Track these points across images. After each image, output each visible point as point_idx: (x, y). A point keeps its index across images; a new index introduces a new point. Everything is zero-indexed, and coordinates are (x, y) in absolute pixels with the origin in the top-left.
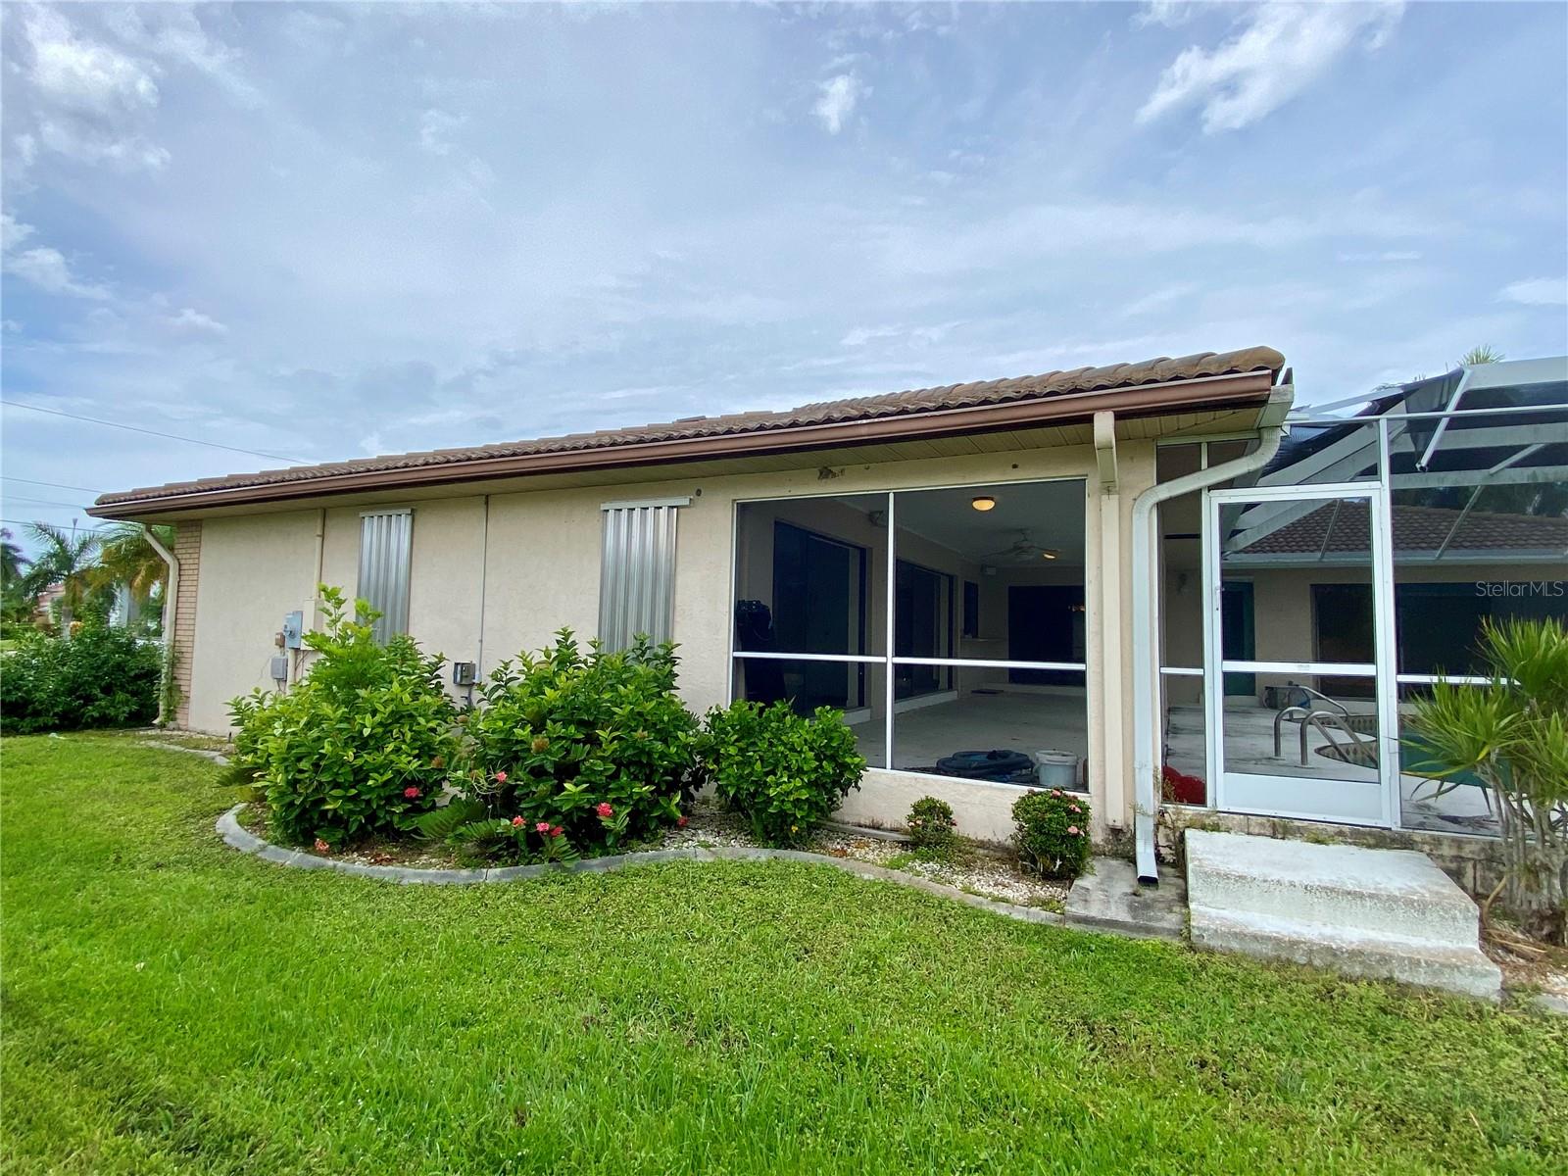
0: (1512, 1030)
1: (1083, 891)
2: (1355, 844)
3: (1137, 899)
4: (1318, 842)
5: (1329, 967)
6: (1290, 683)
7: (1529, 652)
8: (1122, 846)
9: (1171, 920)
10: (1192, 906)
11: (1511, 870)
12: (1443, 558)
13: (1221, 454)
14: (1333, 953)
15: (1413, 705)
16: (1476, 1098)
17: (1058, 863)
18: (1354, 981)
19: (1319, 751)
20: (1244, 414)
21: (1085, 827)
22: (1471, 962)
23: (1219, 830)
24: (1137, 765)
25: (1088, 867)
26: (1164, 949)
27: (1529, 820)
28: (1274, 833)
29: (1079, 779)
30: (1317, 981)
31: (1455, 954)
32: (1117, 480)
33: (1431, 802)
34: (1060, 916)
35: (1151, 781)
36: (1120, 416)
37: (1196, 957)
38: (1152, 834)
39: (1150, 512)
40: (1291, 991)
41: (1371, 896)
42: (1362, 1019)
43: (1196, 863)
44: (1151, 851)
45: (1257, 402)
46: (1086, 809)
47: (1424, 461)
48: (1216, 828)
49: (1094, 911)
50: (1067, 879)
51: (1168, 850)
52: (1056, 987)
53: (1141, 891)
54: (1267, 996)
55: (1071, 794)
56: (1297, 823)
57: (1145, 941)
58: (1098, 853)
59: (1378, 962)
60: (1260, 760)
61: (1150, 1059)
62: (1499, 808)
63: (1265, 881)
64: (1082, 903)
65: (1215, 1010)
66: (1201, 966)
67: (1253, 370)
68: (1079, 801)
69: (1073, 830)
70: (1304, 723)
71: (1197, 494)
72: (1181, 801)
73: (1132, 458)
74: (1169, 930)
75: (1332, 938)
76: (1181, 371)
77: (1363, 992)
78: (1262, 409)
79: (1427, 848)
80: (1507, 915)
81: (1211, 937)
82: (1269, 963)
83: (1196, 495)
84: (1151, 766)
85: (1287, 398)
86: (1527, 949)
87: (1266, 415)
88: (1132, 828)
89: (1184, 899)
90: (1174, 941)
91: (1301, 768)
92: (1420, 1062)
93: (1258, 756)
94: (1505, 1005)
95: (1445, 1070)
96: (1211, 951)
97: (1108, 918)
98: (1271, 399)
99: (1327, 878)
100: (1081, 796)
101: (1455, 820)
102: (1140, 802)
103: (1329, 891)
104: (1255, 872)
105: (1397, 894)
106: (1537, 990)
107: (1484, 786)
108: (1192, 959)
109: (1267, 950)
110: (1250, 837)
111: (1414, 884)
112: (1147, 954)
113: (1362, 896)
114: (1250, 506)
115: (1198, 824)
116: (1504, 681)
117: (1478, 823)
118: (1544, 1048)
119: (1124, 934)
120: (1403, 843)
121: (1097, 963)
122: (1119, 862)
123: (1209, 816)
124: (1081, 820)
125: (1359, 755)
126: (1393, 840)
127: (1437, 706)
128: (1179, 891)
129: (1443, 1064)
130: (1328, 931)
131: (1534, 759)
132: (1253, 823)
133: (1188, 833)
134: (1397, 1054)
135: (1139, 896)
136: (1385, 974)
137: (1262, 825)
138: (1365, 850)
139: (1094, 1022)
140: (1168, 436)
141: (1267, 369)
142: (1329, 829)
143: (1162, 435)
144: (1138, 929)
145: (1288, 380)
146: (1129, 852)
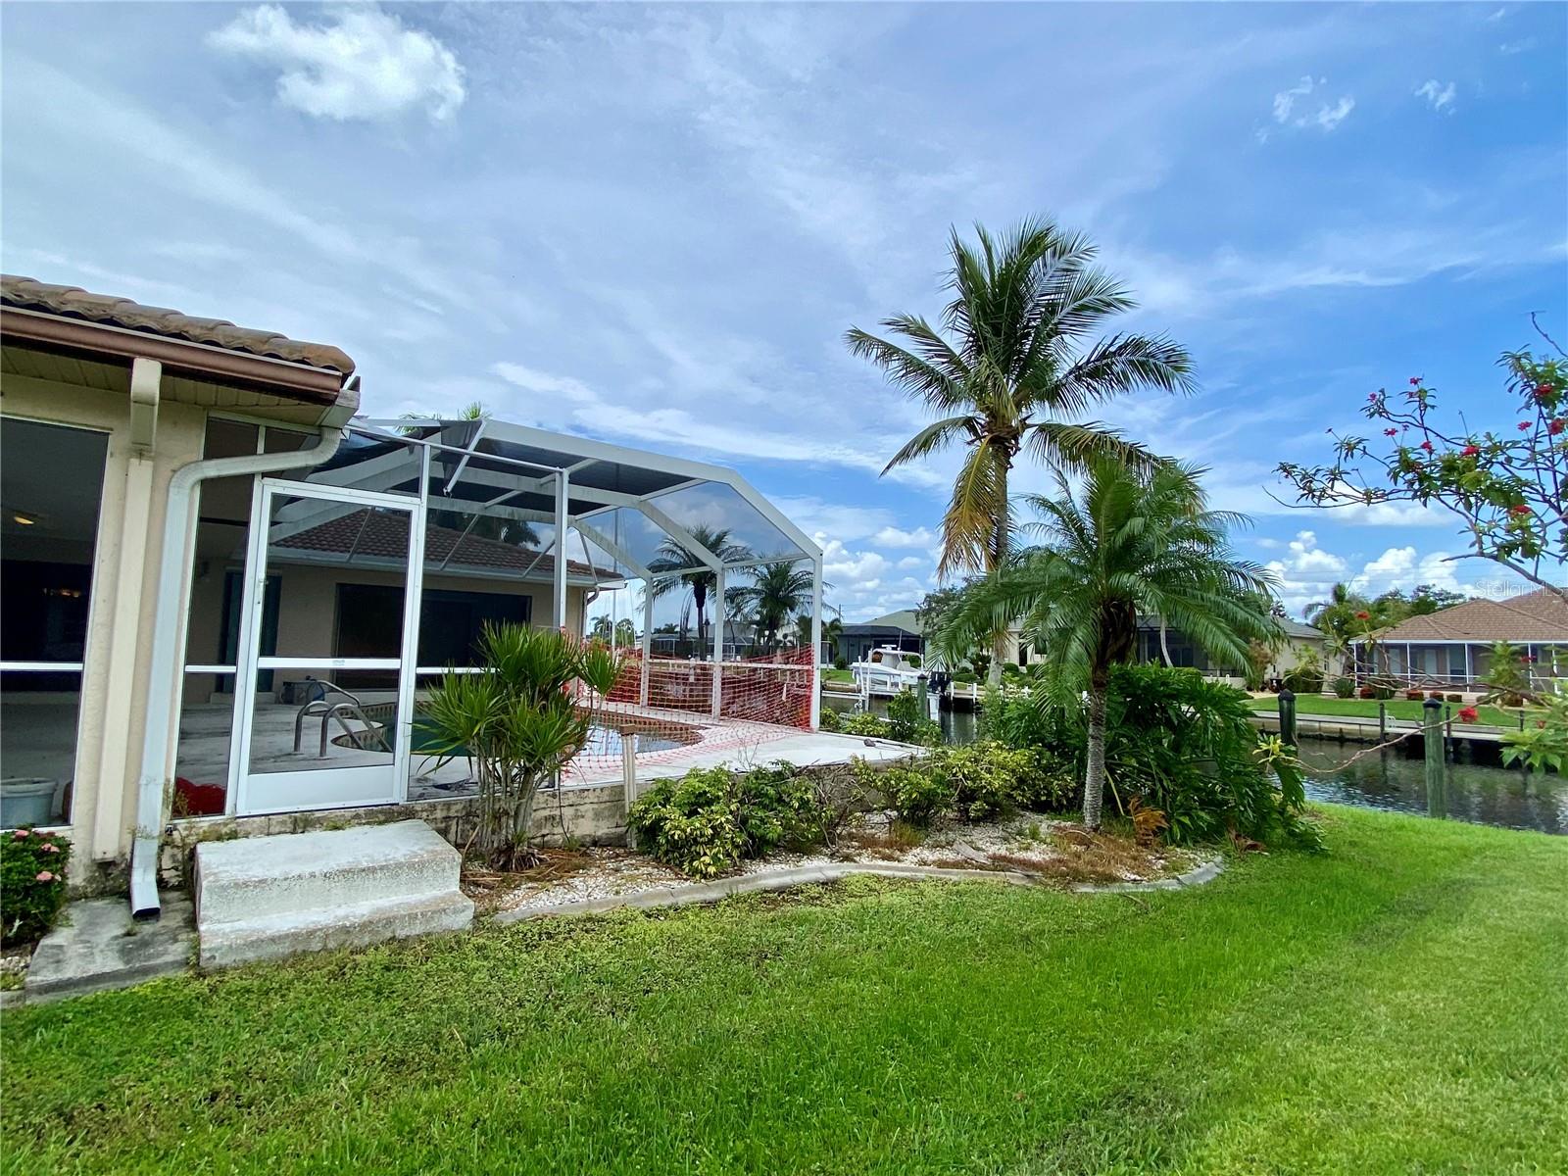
0: (479, 948)
1: (55, 951)
2: (368, 823)
3: (132, 939)
4: (336, 828)
5: (341, 947)
6: (308, 678)
7: (511, 649)
8: (112, 879)
9: (177, 951)
10: (203, 927)
11: (483, 820)
12: (446, 569)
13: (280, 443)
14: (346, 930)
15: (427, 693)
16: (458, 1016)
17: (17, 923)
18: (362, 951)
19: (335, 741)
20: (309, 408)
21: (63, 868)
22: (454, 903)
23: (236, 838)
24: (143, 781)
25: (60, 918)
26: (166, 987)
27: (499, 779)
28: (295, 829)
29: (57, 809)
30: (330, 963)
31: (443, 899)
32: (154, 443)
33: (431, 776)
34: (19, 992)
35: (160, 796)
36: (167, 370)
37: (206, 982)
38: (154, 859)
39: (193, 487)
40: (306, 982)
41: (382, 868)
42: (369, 984)
43: (211, 878)
44: (152, 878)
45: (324, 399)
46: (65, 846)
47: (450, 488)
48: (233, 835)
49: (70, 972)
50: (29, 941)
51: (173, 873)
52: (14, 1086)
53: (137, 929)
54: (283, 996)
55: (44, 830)
56: (318, 814)
57: (141, 985)
58: (79, 896)
59: (384, 926)
60: (279, 757)
61: (150, 1119)
62: (480, 772)
63: (286, 879)
64: (52, 967)
65: (229, 1031)
66: (211, 991)
67: (324, 367)
68: (56, 839)
69: (45, 876)
70: (326, 715)
71: (250, 477)
72: (196, 814)
73: (175, 423)
74: (173, 963)
75: (347, 917)
76: (248, 343)
77: (371, 958)
78: (328, 408)
79: (425, 814)
80: (479, 856)
81: (223, 955)
82: (285, 961)
83: (248, 479)
84: (161, 781)
85: (353, 404)
86: (488, 879)
87: (331, 415)
88: (128, 857)
89: (192, 922)
90: (179, 974)
91: (320, 761)
92: (417, 1002)
93: (277, 754)
94: (476, 929)
95: (434, 1001)
96: (222, 970)
97: (91, 973)
98: (339, 401)
99: (344, 861)
100: (59, 831)
101: (445, 787)
102: (142, 822)
103: (347, 873)
104: (276, 873)
105: (403, 860)
106: (496, 909)
107: (470, 755)
108: (201, 986)
109: (284, 949)
110: (271, 837)
111: (415, 849)
112: (146, 998)
113: (373, 870)
114: (294, 499)
115: (214, 835)
116: (493, 670)
117: (460, 786)
118: (500, 955)
119: (112, 987)
120: (408, 814)
121: (77, 1033)
122: (107, 901)
123: (226, 825)
124: (57, 861)
125: (369, 742)
126: (400, 814)
127: (444, 693)
128: (185, 916)
129: (434, 996)
130: (341, 912)
131: (507, 730)
132: (274, 822)
133: (200, 848)
134: (399, 1003)
135: (135, 934)
136: (389, 935)
137: (284, 823)
138: (377, 828)
139: (73, 1109)
140: (223, 408)
141: (337, 370)
142: (346, 814)
143: (215, 406)
144: (131, 974)
145: (355, 386)
146: (120, 887)
